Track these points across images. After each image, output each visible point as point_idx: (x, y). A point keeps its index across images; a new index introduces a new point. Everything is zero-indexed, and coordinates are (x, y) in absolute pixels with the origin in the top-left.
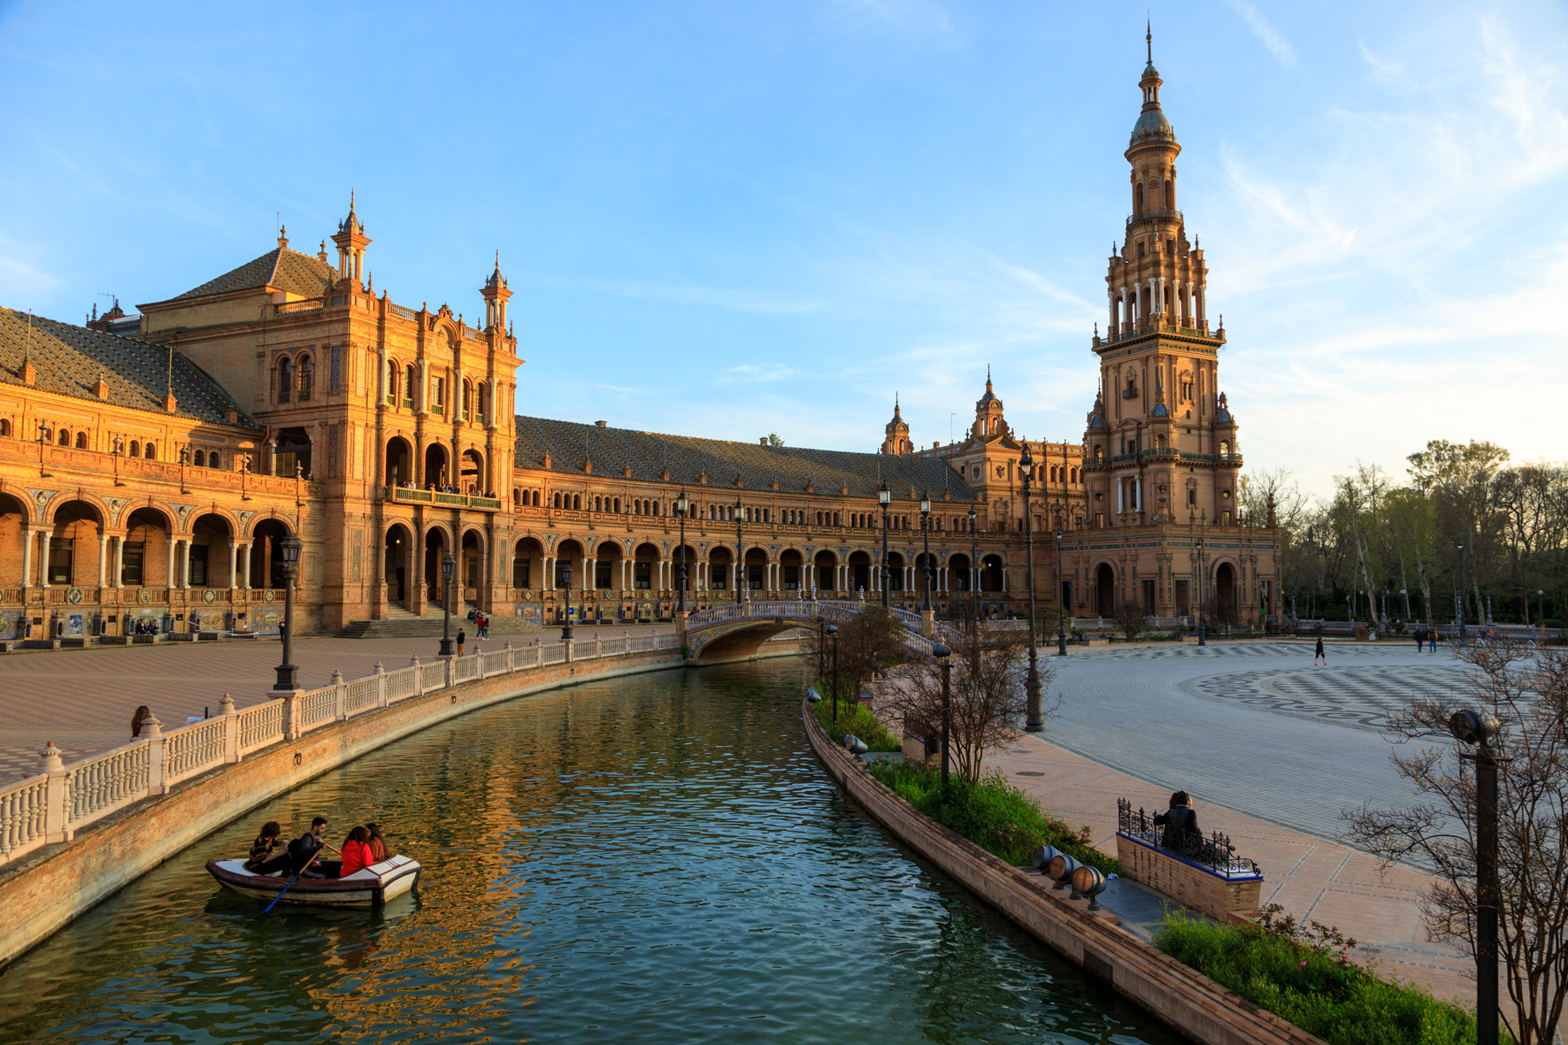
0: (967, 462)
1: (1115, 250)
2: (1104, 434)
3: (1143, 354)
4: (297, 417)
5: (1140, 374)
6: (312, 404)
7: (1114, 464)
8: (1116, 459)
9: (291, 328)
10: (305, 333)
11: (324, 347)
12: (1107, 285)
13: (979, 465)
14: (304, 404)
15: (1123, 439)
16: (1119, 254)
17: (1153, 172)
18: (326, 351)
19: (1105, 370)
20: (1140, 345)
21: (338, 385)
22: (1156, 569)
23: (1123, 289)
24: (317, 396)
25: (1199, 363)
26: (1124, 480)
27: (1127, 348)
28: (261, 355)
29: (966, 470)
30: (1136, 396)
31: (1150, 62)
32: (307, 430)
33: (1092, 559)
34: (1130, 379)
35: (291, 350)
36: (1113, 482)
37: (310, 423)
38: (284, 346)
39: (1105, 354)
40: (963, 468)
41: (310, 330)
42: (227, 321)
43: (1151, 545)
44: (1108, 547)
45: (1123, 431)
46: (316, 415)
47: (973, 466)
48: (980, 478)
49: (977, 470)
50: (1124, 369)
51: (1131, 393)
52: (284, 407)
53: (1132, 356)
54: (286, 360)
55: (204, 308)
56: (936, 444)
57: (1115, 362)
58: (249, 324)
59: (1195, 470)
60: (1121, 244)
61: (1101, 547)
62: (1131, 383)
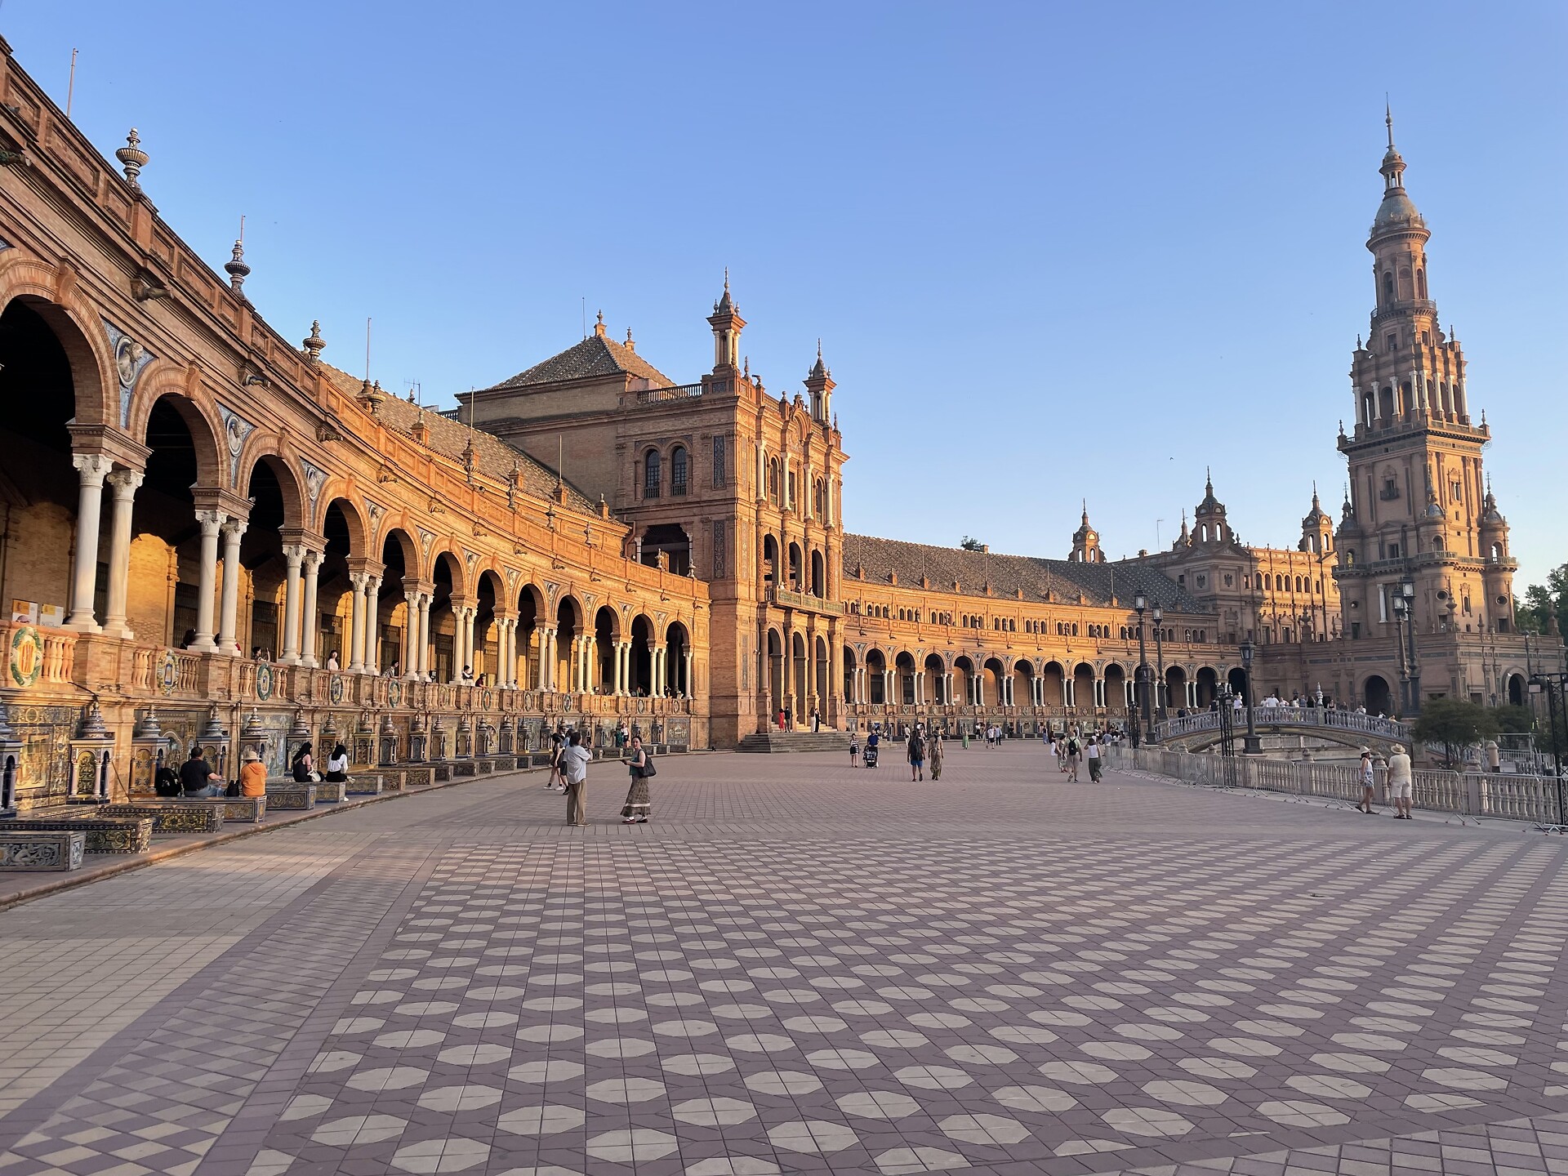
0: (1187, 571)
2: (1357, 537)
3: (1407, 451)
4: (670, 513)
5: (1401, 472)
6: (690, 499)
7: (1374, 570)
8: (1377, 564)
9: (661, 417)
10: (676, 423)
11: (705, 437)
12: (1351, 381)
13: (1205, 574)
14: (679, 499)
15: (1381, 545)
16: (1364, 348)
17: (1401, 262)
18: (706, 441)
19: (1353, 471)
20: (1401, 442)
21: (723, 477)
22: (1448, 681)
23: (1375, 385)
24: (696, 490)
25: (1465, 461)
26: (1386, 586)
27: (1383, 446)
28: (621, 447)
29: (1186, 579)
30: (1398, 497)
31: (1390, 147)
32: (684, 527)
33: (1357, 673)
34: (1388, 478)
35: (662, 441)
36: (1371, 589)
37: (688, 519)
38: (652, 437)
39: (1351, 454)
40: (1181, 577)
41: (684, 419)
42: (576, 410)
43: (1439, 655)
44: (1379, 658)
45: (1383, 534)
46: (695, 510)
47: (1196, 575)
48: (1205, 587)
49: (1201, 580)
50: (1380, 469)
51: (1391, 493)
52: (652, 502)
53: (1390, 455)
54: (651, 452)
55: (544, 397)
56: (1142, 553)
57: (1368, 461)
58: (607, 413)
59: (1468, 575)
60: (1366, 337)
61: (1369, 659)
62: (1390, 484)
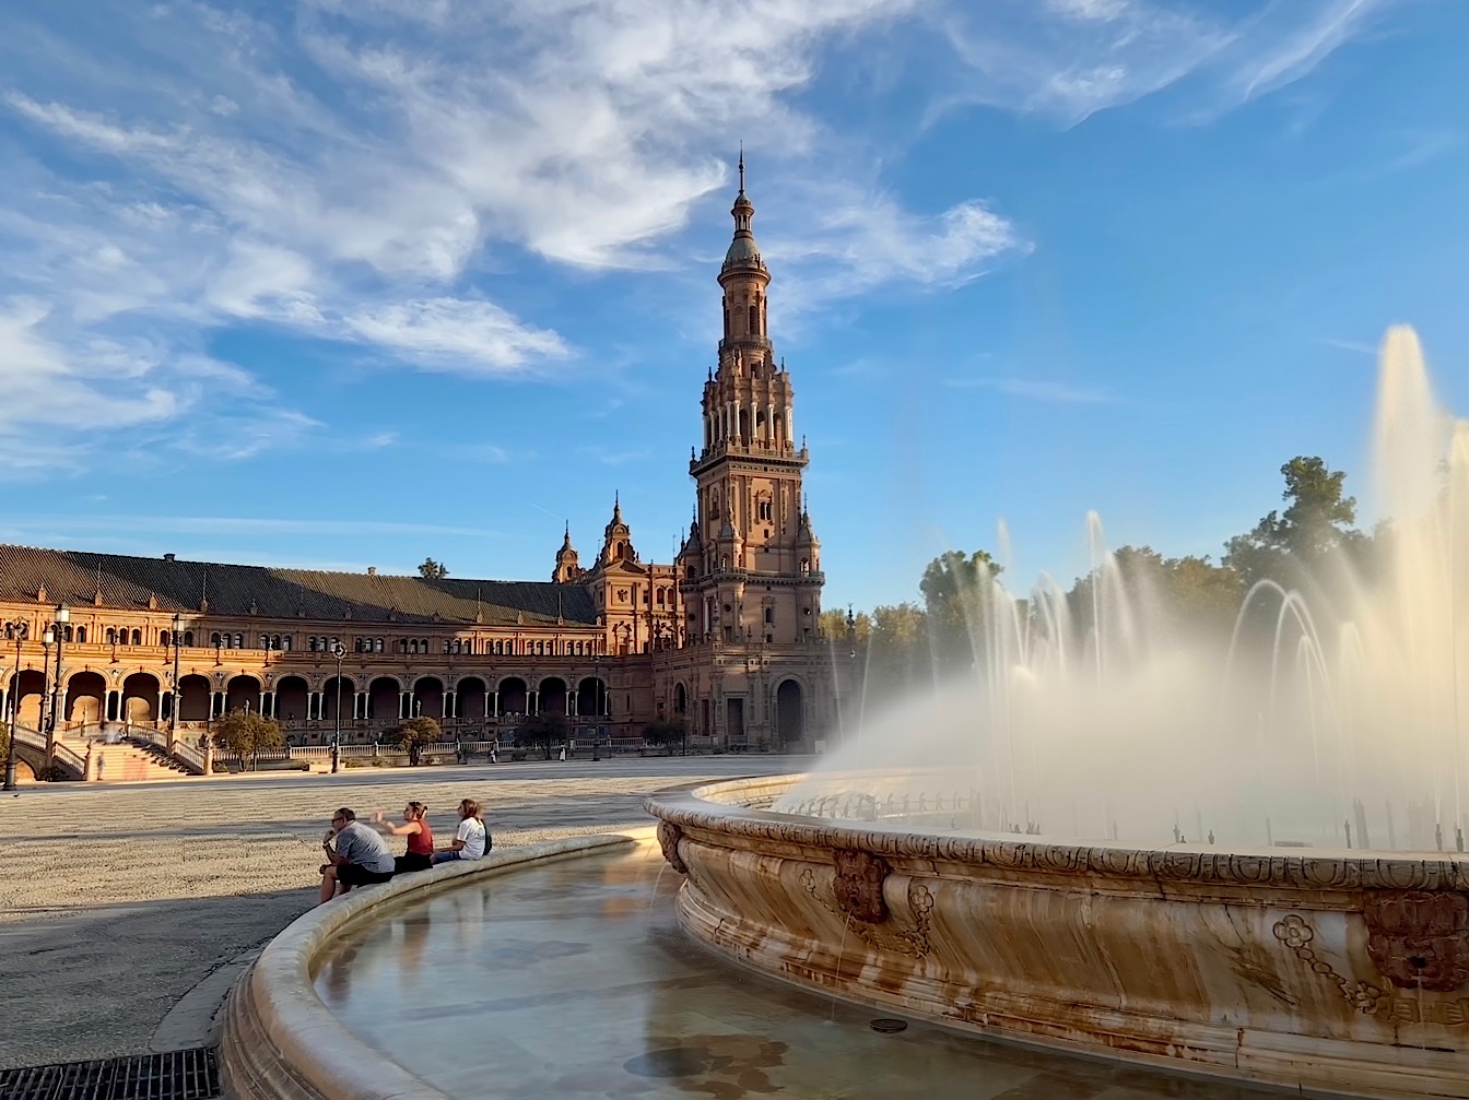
1: (710, 375)
2: (697, 555)
3: (722, 475)
5: (720, 494)
7: (700, 585)
8: (702, 580)
12: (702, 408)
13: (602, 590)
15: (709, 561)
16: (714, 379)
17: (738, 299)
19: (700, 492)
22: (709, 688)
23: (712, 412)
25: (778, 483)
26: (708, 599)
27: (711, 471)
29: (596, 595)
30: (718, 516)
31: (741, 191)
33: (674, 680)
34: (715, 500)
36: (703, 603)
39: (699, 476)
44: (684, 667)
45: (709, 552)
47: (599, 592)
48: (603, 602)
49: (601, 595)
50: (712, 490)
51: (715, 514)
53: (715, 478)
57: (707, 483)
59: (773, 589)
60: (715, 369)
61: (679, 667)
62: (715, 505)
